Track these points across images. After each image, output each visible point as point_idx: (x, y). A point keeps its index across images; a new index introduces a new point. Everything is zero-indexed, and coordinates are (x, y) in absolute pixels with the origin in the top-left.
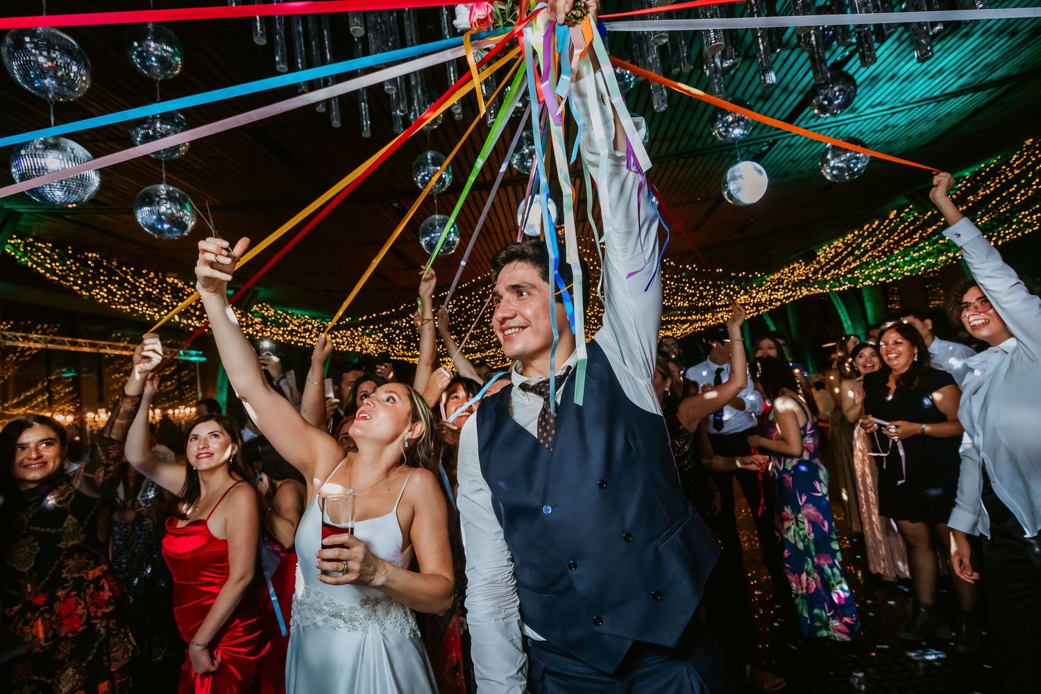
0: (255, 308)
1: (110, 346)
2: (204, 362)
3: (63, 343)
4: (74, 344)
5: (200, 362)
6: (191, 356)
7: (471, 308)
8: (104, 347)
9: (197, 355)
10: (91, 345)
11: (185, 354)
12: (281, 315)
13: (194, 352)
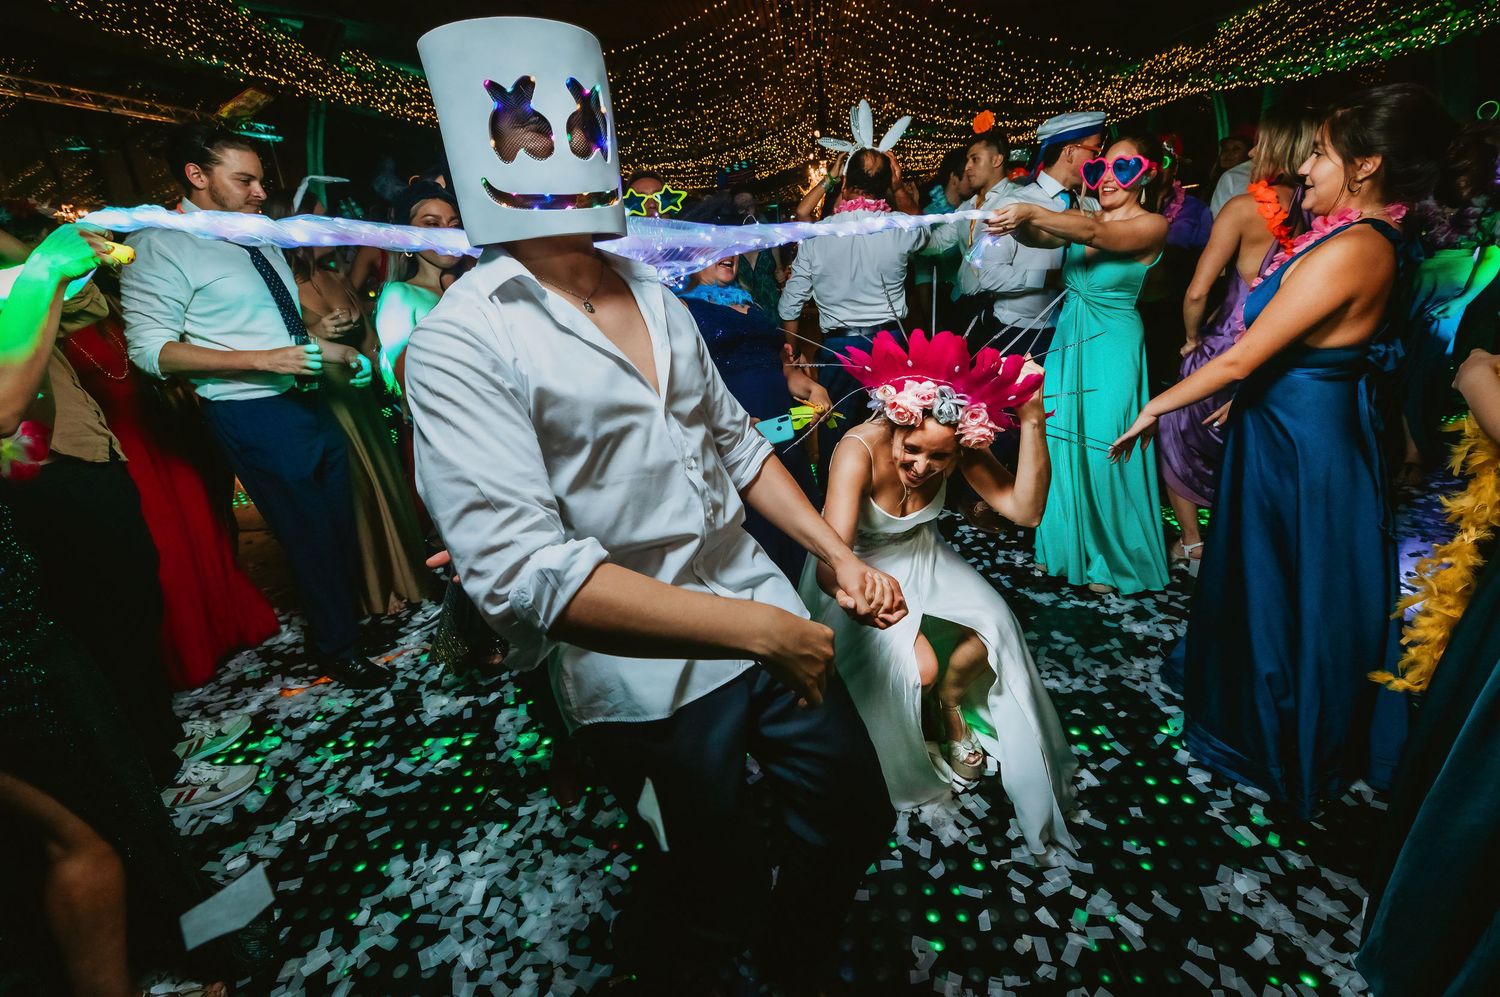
0: (344, 57)
1: (125, 103)
2: (280, 143)
3: (47, 92)
4: (68, 95)
5: (274, 142)
6: (258, 131)
7: (674, 80)
8: (117, 104)
9: (267, 131)
10: (96, 100)
11: (250, 129)
12: (387, 73)
13: (262, 126)
